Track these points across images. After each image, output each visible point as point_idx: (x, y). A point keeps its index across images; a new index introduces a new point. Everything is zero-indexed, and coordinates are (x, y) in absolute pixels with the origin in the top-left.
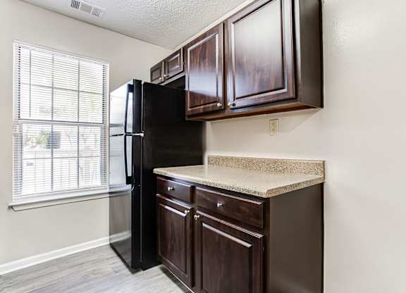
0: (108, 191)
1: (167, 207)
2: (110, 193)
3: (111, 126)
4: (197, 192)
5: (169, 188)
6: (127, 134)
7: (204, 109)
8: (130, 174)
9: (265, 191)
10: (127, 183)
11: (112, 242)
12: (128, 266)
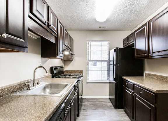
0: (109, 82)
1: (126, 90)
2: (110, 82)
3: (110, 61)
4: (135, 87)
5: (126, 84)
6: (114, 65)
7: (141, 56)
8: (115, 78)
9: (155, 91)
10: (114, 80)
11: (110, 98)
12: (114, 106)
